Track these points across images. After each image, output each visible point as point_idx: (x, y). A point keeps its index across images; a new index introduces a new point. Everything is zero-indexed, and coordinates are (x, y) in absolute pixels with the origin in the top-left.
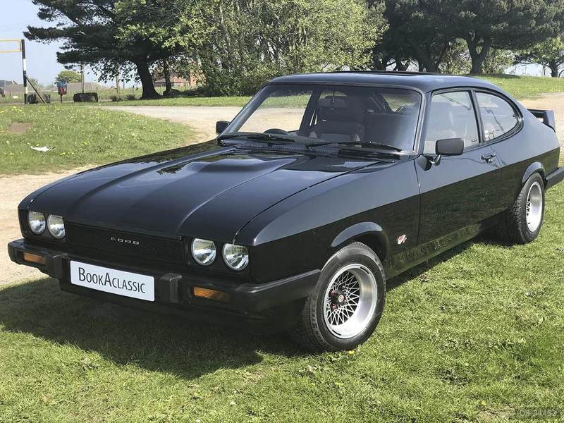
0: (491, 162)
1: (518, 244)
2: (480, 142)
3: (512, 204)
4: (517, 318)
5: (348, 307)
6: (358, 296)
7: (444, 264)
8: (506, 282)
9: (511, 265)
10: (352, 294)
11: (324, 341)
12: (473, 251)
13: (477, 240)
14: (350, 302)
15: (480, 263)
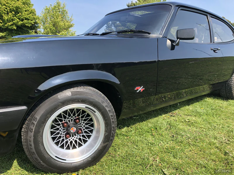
0: (217, 52)
1: (232, 99)
2: (211, 42)
3: (229, 79)
4: (226, 154)
5: (83, 136)
6: (93, 128)
7: (187, 107)
8: (222, 121)
9: (226, 110)
10: (87, 126)
11: (45, 165)
12: (205, 101)
13: (209, 95)
14: (86, 132)
15: (208, 108)
